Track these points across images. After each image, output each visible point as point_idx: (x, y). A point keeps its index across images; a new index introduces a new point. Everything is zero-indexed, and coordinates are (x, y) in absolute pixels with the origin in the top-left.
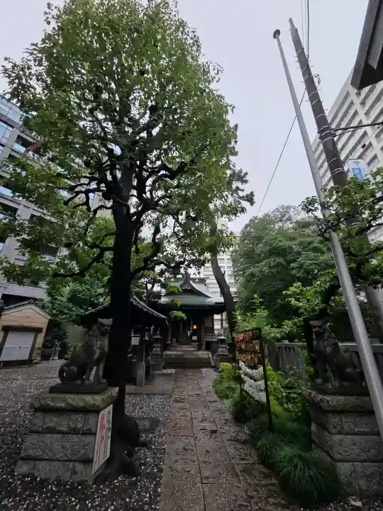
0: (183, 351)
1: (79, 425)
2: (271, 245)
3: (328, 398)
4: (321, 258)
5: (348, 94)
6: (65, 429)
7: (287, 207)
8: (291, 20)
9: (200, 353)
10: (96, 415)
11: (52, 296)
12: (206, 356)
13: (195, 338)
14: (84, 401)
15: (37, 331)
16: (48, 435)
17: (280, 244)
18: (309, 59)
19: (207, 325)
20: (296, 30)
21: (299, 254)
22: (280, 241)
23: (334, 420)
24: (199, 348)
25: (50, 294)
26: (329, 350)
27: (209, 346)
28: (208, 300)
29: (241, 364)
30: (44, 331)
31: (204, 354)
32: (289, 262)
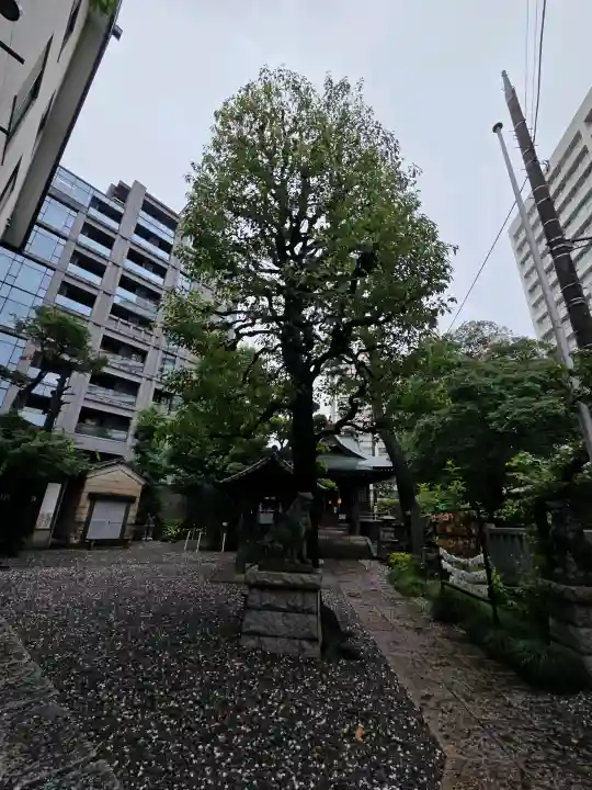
0: (329, 534)
1: (300, 604)
2: (457, 383)
3: (574, 588)
4: (537, 405)
5: (578, 136)
6: (284, 607)
7: (479, 324)
8: (504, 74)
9: (352, 538)
10: (314, 595)
11: (143, 454)
12: (364, 543)
13: (342, 517)
14: (302, 579)
15: (129, 500)
16: (269, 612)
17: (473, 383)
18: (536, 143)
19: (362, 498)
20: (513, 91)
21: (502, 397)
22: (471, 378)
23: (580, 612)
24: (351, 532)
25: (137, 449)
26: (571, 535)
27: (366, 529)
28: (362, 463)
29: (442, 551)
30: (138, 500)
31: (359, 540)
32: (485, 410)
